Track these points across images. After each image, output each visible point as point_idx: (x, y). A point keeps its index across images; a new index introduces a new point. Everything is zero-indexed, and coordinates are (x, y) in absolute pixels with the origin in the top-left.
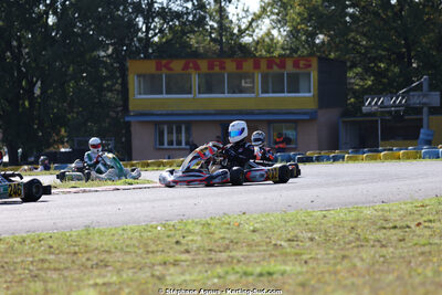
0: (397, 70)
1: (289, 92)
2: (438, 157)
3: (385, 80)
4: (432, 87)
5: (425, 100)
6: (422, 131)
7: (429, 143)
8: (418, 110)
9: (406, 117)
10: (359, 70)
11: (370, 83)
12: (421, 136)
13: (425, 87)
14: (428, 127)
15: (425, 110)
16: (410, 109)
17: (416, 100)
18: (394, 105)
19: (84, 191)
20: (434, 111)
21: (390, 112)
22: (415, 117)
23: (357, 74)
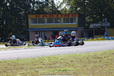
0: (99, 17)
2: (109, 40)
3: (95, 20)
4: (108, 21)
5: (106, 25)
6: (105, 33)
7: (107, 36)
8: (104, 27)
9: (101, 29)
10: (89, 17)
11: (92, 20)
12: (105, 34)
13: (106, 21)
14: (107, 32)
15: (106, 27)
16: (102, 27)
17: (104, 25)
18: (98, 26)
19: (17, 49)
20: (108, 27)
21: (97, 28)
22: (103, 29)
23: (88, 18)
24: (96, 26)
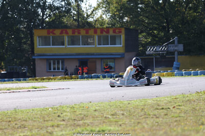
0: (163, 34)
1: (111, 45)
2: (182, 75)
3: (157, 39)
4: (179, 42)
5: (176, 48)
6: (174, 63)
7: (178, 68)
8: (173, 53)
9: (167, 56)
10: (144, 34)
11: (150, 40)
12: (174, 65)
13: (176, 42)
14: (178, 62)
15: (176, 53)
16: (169, 53)
17: (172, 48)
18: (161, 51)
19: (13, 92)
20: (180, 53)
21: (159, 54)
22: (171, 56)
23: (143, 36)
24: (157, 50)
